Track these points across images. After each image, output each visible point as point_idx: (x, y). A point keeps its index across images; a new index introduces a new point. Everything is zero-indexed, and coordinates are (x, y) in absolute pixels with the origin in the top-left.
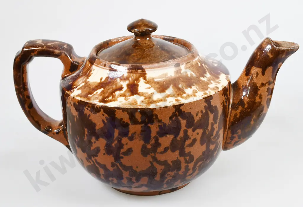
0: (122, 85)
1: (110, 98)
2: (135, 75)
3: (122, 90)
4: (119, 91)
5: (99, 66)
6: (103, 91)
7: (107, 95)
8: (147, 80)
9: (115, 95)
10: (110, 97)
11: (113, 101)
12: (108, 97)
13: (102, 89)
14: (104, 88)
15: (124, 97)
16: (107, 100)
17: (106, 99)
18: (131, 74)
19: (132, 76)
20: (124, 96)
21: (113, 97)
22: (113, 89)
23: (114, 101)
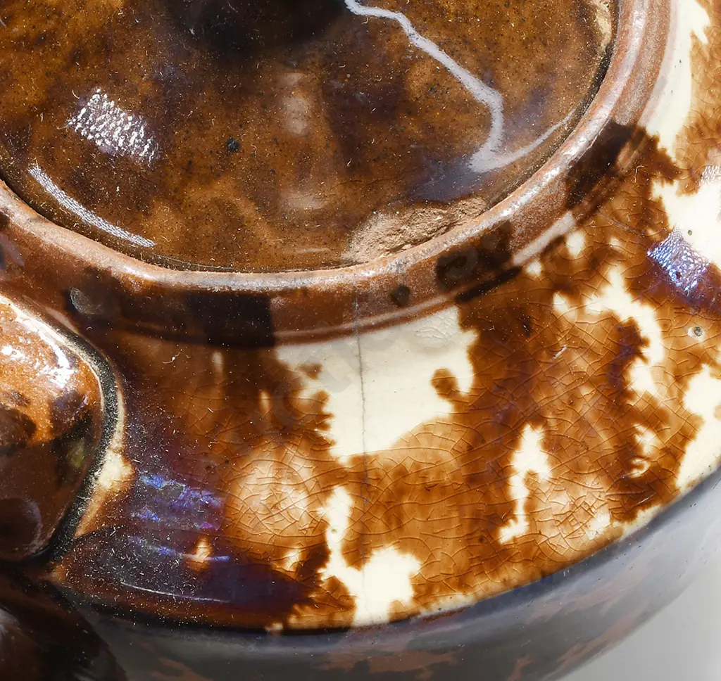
0: (611, 318)
1: (648, 441)
2: (618, 204)
3: (645, 342)
4: (638, 361)
5: (346, 326)
6: (553, 445)
7: (605, 441)
8: (681, 165)
9: (651, 401)
10: (638, 439)
11: (683, 444)
12: (628, 450)
13: (531, 438)
14: (538, 419)
15: (706, 368)
16: (647, 466)
17: (637, 473)
18: (603, 215)
19: (611, 223)
20: (697, 367)
21: (655, 419)
22: (590, 382)
23: (685, 436)
